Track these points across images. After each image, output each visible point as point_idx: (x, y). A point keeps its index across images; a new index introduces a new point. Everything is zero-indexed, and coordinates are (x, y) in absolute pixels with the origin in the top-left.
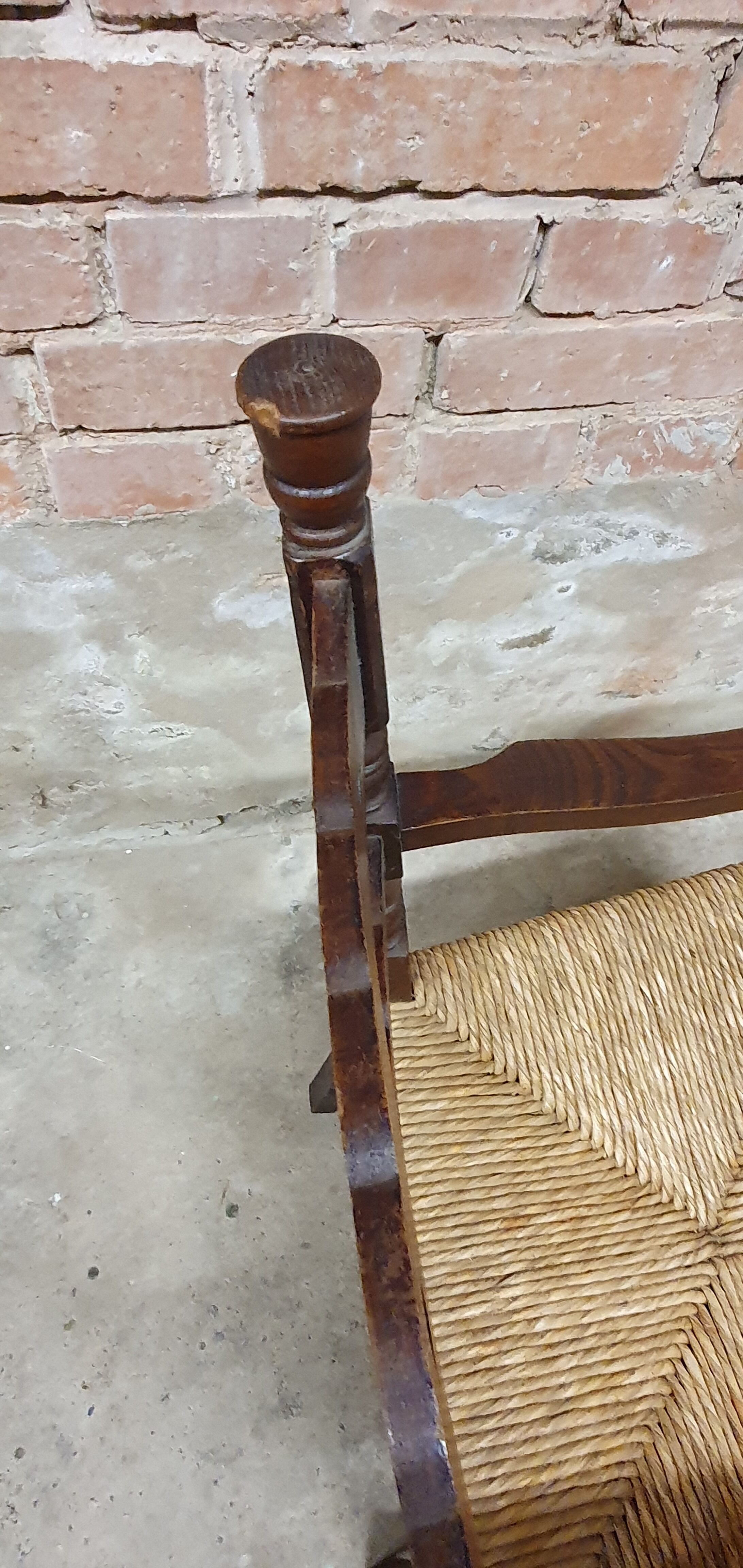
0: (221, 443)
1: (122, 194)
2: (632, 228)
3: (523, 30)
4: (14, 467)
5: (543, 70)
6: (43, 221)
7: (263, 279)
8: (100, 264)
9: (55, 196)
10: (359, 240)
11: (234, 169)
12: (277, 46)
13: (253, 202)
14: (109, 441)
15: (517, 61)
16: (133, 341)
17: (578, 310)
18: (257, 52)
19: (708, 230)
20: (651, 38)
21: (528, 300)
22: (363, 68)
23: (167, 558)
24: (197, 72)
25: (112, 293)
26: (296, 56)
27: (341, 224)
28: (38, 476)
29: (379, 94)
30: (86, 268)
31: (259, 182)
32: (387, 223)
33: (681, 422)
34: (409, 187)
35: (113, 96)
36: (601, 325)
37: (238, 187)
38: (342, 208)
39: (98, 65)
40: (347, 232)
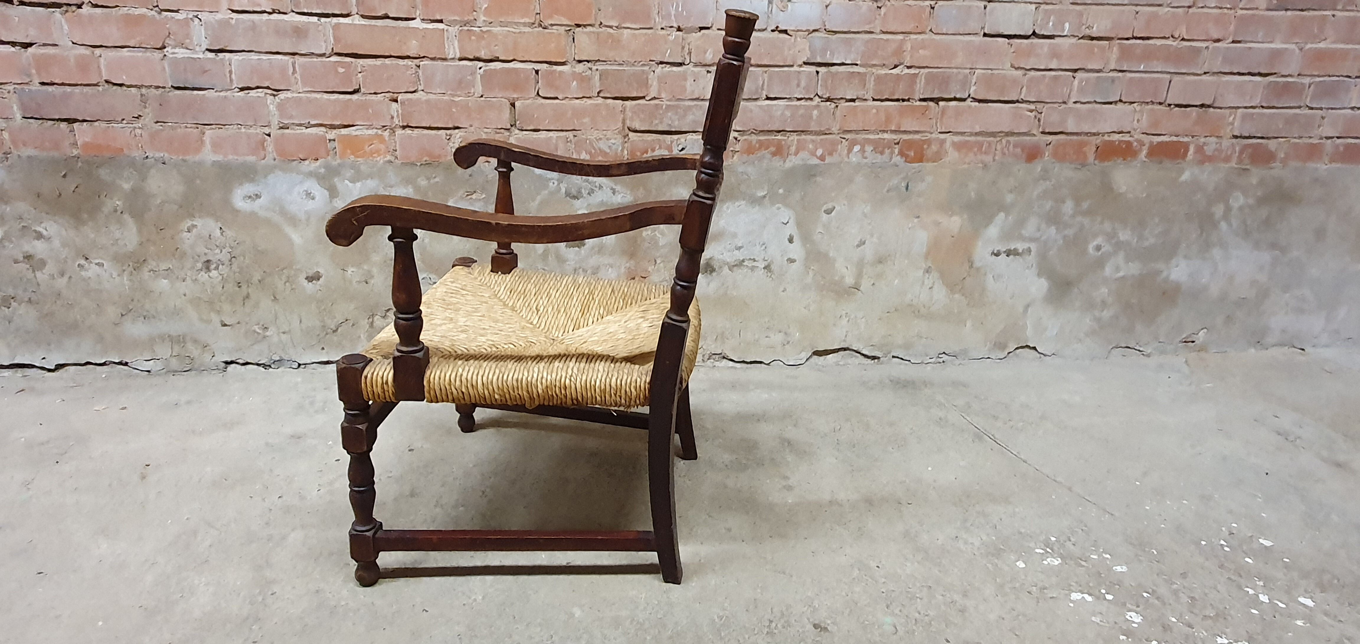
0: (450, 135)
1: (424, 57)
2: (561, 72)
3: (518, 24)
4: (387, 139)
5: (525, 32)
6: (405, 63)
7: (460, 82)
8: (418, 76)
9: (408, 57)
10: (484, 71)
11: (451, 53)
12: (461, 26)
13: (458, 61)
14: (416, 131)
15: (518, 31)
16: (425, 98)
17: (552, 96)
18: (457, 27)
19: (583, 74)
20: (550, 27)
21: (538, 93)
22: (481, 30)
23: (432, 181)
24: (443, 29)
25: (420, 85)
26: (466, 28)
27: (480, 68)
28: (394, 144)
29: (485, 36)
30: (414, 75)
31: (458, 56)
32: (492, 68)
33: (601, 139)
34: (497, 60)
35: (424, 34)
36: (562, 102)
37: (453, 56)
38: (481, 64)
39: (421, 28)
40: (482, 70)
